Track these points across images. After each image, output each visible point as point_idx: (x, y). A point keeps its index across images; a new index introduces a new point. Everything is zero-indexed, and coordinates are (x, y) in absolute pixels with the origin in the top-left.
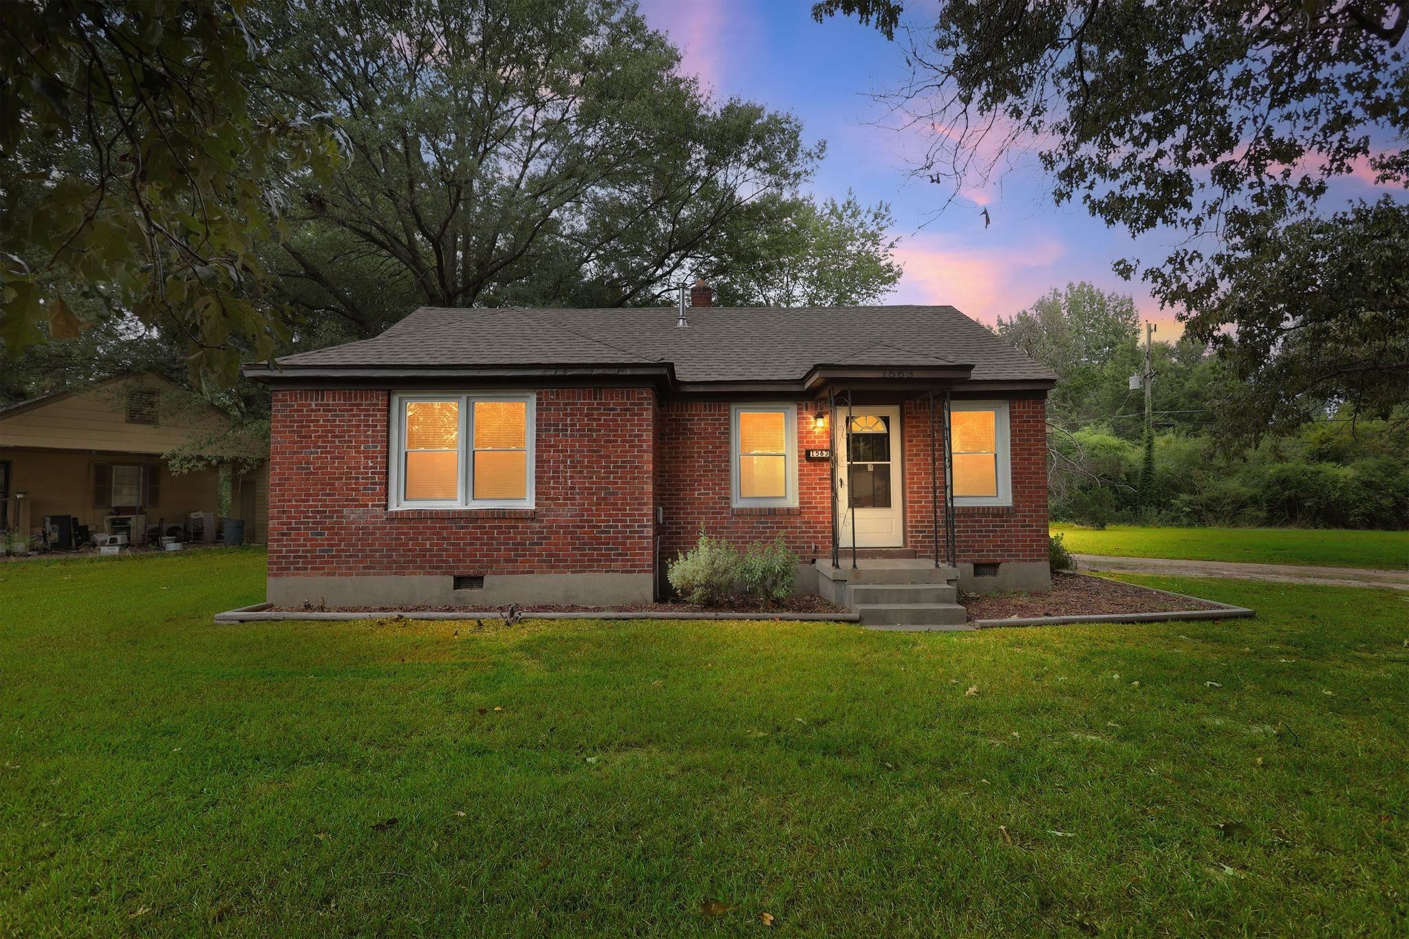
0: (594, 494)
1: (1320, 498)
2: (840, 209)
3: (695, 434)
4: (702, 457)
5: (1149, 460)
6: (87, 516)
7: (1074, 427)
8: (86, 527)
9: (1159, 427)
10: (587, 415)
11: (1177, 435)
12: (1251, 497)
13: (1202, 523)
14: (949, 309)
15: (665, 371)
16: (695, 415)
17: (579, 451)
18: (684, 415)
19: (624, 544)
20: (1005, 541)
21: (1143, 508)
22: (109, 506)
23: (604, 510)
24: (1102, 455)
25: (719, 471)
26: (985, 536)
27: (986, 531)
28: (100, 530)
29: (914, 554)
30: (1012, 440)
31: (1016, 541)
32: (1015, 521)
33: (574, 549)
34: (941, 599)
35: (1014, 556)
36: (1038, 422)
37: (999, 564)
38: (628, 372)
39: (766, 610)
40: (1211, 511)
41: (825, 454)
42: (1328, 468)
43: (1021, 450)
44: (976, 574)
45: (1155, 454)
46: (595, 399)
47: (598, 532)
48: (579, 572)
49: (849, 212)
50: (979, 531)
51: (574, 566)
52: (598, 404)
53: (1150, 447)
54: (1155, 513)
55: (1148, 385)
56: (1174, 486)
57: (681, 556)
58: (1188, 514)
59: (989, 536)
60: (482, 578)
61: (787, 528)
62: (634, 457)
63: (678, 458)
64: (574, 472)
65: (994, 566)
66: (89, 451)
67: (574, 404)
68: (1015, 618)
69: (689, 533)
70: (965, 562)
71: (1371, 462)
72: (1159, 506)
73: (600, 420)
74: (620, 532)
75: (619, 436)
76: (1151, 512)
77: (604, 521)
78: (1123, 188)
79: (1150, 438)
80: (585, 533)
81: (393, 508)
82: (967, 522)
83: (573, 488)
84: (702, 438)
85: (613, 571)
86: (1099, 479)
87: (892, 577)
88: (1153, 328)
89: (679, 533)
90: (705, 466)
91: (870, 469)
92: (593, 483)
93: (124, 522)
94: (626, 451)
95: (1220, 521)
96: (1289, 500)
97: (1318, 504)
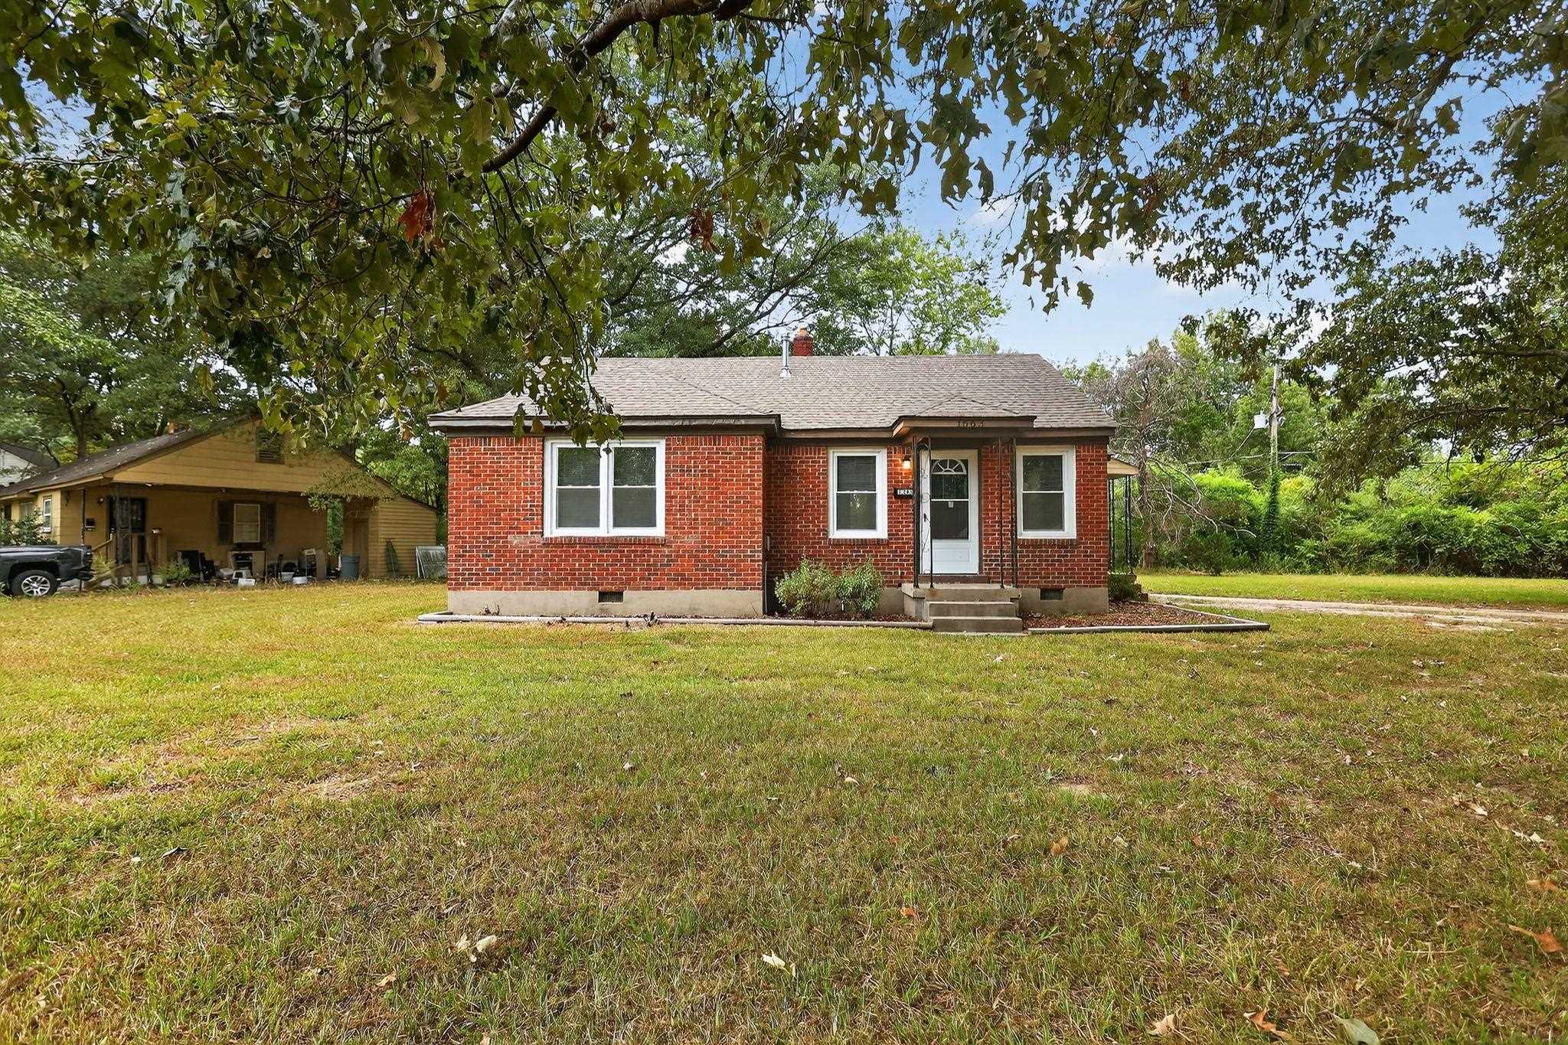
0: (713, 524)
1: (1452, 544)
2: (947, 239)
3: (798, 474)
4: (803, 495)
5: (1273, 503)
6: (213, 552)
8: (212, 562)
9: (1285, 469)
10: (708, 458)
12: (1380, 543)
13: (1326, 569)
14: (1036, 356)
15: (773, 421)
16: (798, 458)
17: (701, 489)
19: (739, 566)
20: (1069, 569)
21: (1265, 553)
22: (231, 542)
23: (722, 538)
24: (1222, 497)
25: (818, 506)
26: (1051, 565)
27: (1052, 560)
28: (225, 566)
29: (988, 580)
30: (1077, 481)
31: (1078, 570)
32: (1078, 553)
33: (697, 570)
34: (1002, 611)
35: (1076, 582)
36: (1101, 464)
37: (1063, 589)
38: (743, 422)
39: (856, 619)
41: (910, 492)
42: (1464, 513)
43: (1085, 489)
44: (1043, 597)
45: (1281, 497)
46: (715, 444)
47: (717, 556)
48: (702, 589)
49: (957, 241)
50: (1045, 561)
51: (697, 584)
52: (717, 449)
53: (1274, 491)
54: (1278, 559)
55: (1275, 424)
56: (1300, 531)
57: (786, 577)
58: (1312, 560)
59: (1055, 565)
60: (621, 594)
62: (747, 493)
64: (697, 506)
65: (1058, 592)
66: (219, 489)
67: (697, 449)
68: (1063, 628)
69: (791, 559)
70: (1034, 587)
71: (1508, 507)
72: (1282, 551)
73: (718, 462)
74: (735, 556)
75: (734, 476)
76: (1274, 558)
77: (722, 547)
78: (1189, 250)
79: (1275, 481)
80: (706, 556)
81: (547, 534)
82: (1036, 552)
83: (696, 519)
84: (804, 478)
85: (729, 588)
86: (1217, 523)
87: (963, 596)
89: (785, 559)
90: (805, 502)
91: (951, 505)
92: (713, 515)
93: (245, 557)
94: (741, 489)
95: (1344, 568)
96: (1420, 546)
97: (1450, 550)
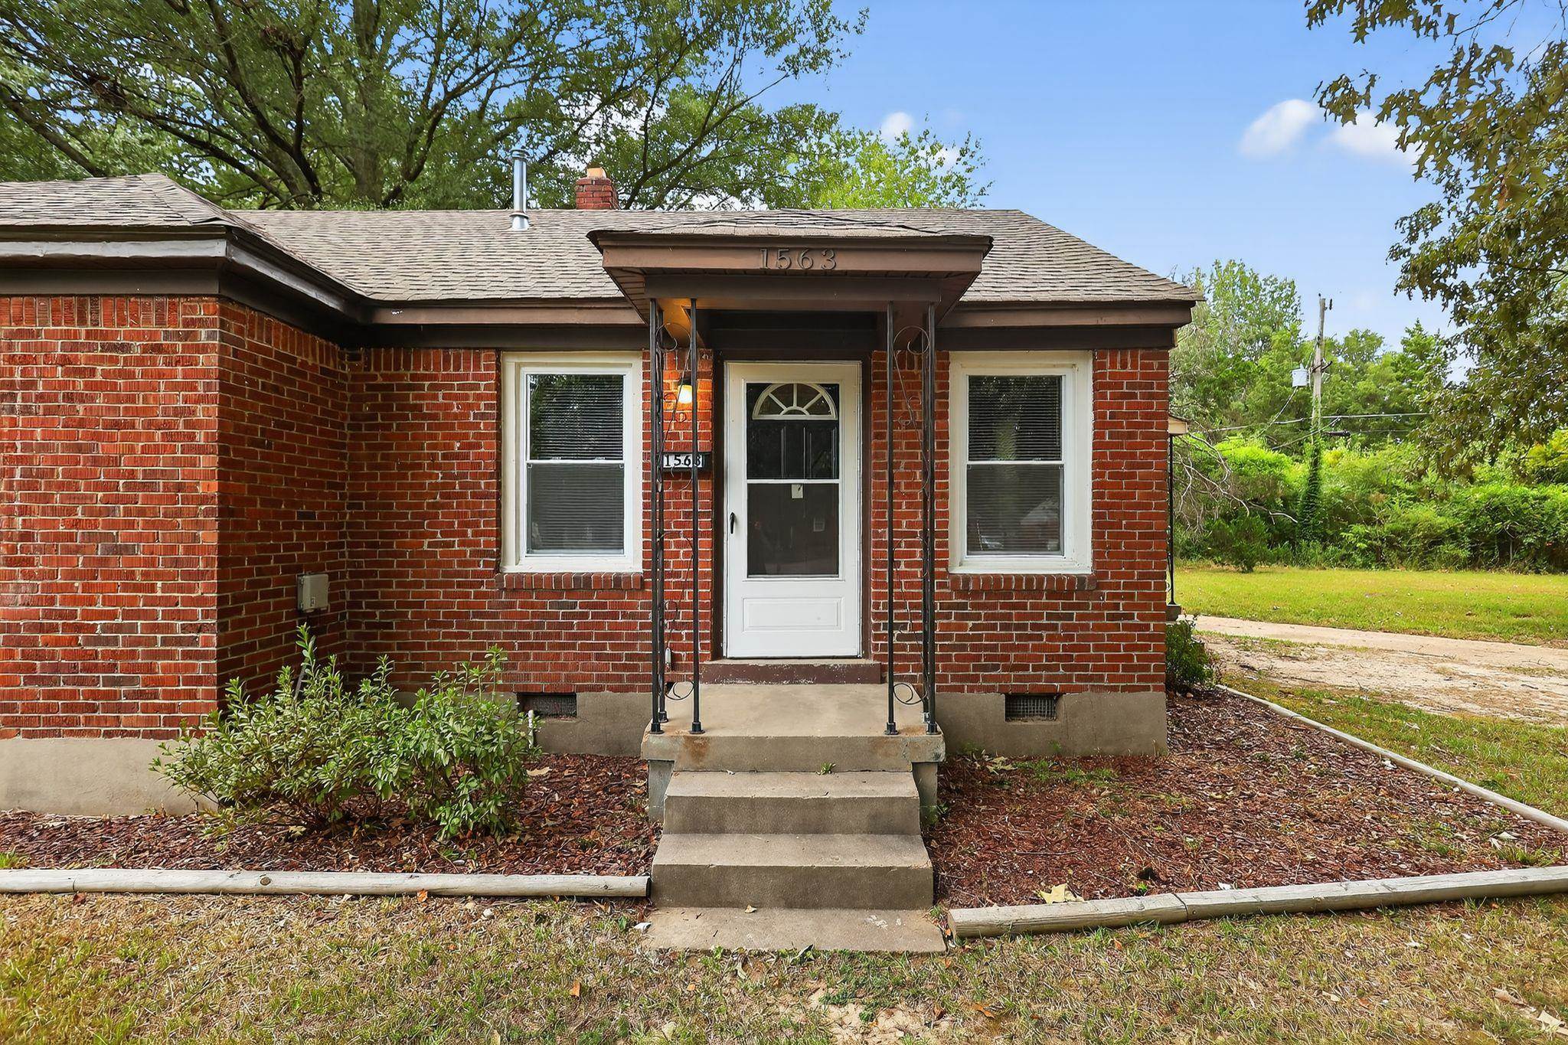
0: (78, 550)
1: (1545, 531)
3: (425, 417)
4: (438, 467)
5: (1314, 480)
7: (1215, 438)
9: (1329, 437)
10: (64, 361)
11: (1350, 450)
12: (1450, 531)
13: (1382, 563)
16: (425, 377)
17: (43, 448)
18: (401, 377)
19: (150, 669)
20: (1074, 648)
21: (1304, 542)
23: (102, 588)
24: (1253, 473)
25: (474, 495)
26: (1030, 637)
27: (1034, 627)
30: (1096, 436)
31: (1097, 648)
32: (1095, 607)
33: (29, 681)
34: (881, 821)
35: (1090, 678)
36: (1152, 396)
37: (1059, 695)
40: (1393, 548)
41: (698, 463)
43: (1113, 456)
44: (1011, 713)
45: (1323, 472)
46: (82, 321)
47: (88, 641)
48: (44, 734)
50: (1018, 627)
51: (29, 722)
52: (89, 334)
53: (1316, 464)
54: (1319, 549)
55: (1317, 382)
56: (1344, 514)
58: (1363, 552)
59: (1040, 637)
61: (615, 616)
62: (176, 462)
63: (388, 467)
64: (28, 498)
65: (1051, 698)
67: (31, 334)
69: (409, 625)
70: (988, 690)
72: (1324, 540)
73: (93, 372)
74: (138, 642)
75: (137, 412)
76: (1314, 548)
77: (101, 615)
79: (1317, 451)
80: (58, 642)
82: (994, 606)
83: (26, 537)
84: (439, 427)
85: (124, 734)
86: (1248, 505)
87: (783, 753)
88: (1327, 305)
89: (389, 626)
90: (444, 485)
91: (797, 494)
92: (77, 524)
94: (156, 449)
95: (1405, 562)
96: (1502, 535)
97: (1542, 540)
